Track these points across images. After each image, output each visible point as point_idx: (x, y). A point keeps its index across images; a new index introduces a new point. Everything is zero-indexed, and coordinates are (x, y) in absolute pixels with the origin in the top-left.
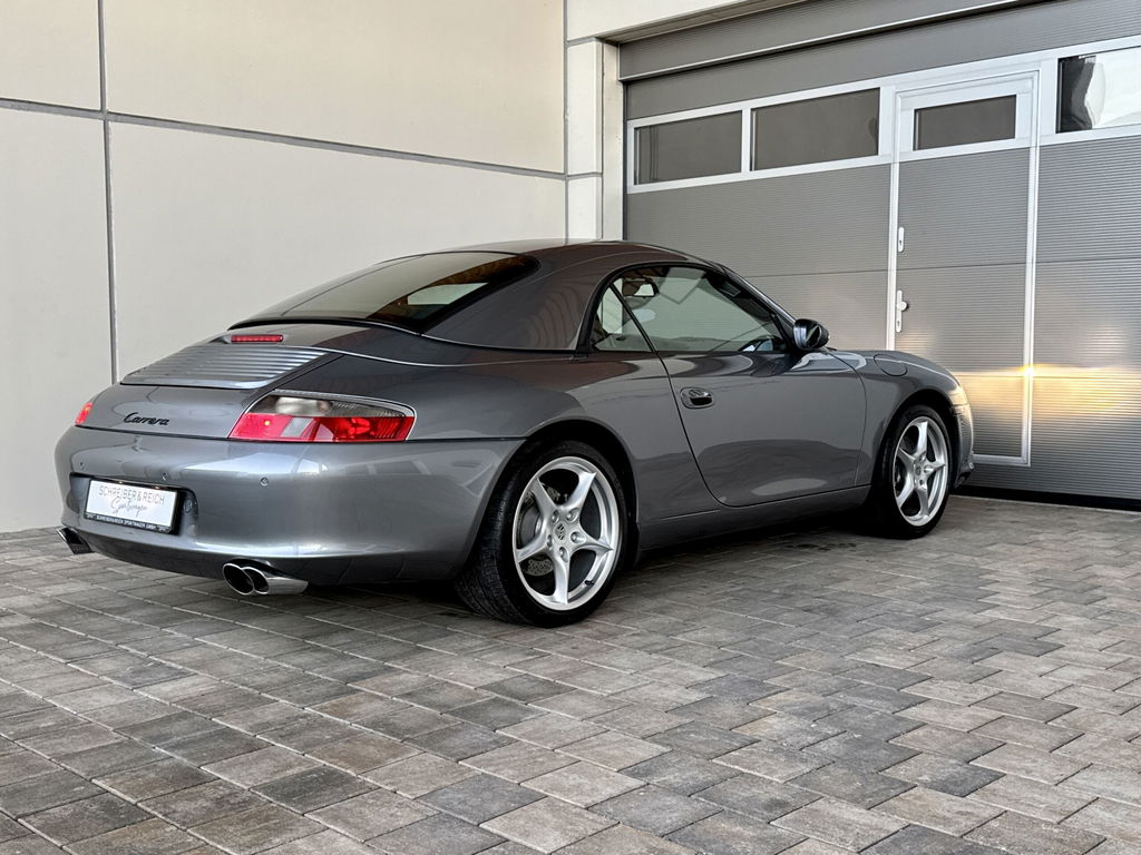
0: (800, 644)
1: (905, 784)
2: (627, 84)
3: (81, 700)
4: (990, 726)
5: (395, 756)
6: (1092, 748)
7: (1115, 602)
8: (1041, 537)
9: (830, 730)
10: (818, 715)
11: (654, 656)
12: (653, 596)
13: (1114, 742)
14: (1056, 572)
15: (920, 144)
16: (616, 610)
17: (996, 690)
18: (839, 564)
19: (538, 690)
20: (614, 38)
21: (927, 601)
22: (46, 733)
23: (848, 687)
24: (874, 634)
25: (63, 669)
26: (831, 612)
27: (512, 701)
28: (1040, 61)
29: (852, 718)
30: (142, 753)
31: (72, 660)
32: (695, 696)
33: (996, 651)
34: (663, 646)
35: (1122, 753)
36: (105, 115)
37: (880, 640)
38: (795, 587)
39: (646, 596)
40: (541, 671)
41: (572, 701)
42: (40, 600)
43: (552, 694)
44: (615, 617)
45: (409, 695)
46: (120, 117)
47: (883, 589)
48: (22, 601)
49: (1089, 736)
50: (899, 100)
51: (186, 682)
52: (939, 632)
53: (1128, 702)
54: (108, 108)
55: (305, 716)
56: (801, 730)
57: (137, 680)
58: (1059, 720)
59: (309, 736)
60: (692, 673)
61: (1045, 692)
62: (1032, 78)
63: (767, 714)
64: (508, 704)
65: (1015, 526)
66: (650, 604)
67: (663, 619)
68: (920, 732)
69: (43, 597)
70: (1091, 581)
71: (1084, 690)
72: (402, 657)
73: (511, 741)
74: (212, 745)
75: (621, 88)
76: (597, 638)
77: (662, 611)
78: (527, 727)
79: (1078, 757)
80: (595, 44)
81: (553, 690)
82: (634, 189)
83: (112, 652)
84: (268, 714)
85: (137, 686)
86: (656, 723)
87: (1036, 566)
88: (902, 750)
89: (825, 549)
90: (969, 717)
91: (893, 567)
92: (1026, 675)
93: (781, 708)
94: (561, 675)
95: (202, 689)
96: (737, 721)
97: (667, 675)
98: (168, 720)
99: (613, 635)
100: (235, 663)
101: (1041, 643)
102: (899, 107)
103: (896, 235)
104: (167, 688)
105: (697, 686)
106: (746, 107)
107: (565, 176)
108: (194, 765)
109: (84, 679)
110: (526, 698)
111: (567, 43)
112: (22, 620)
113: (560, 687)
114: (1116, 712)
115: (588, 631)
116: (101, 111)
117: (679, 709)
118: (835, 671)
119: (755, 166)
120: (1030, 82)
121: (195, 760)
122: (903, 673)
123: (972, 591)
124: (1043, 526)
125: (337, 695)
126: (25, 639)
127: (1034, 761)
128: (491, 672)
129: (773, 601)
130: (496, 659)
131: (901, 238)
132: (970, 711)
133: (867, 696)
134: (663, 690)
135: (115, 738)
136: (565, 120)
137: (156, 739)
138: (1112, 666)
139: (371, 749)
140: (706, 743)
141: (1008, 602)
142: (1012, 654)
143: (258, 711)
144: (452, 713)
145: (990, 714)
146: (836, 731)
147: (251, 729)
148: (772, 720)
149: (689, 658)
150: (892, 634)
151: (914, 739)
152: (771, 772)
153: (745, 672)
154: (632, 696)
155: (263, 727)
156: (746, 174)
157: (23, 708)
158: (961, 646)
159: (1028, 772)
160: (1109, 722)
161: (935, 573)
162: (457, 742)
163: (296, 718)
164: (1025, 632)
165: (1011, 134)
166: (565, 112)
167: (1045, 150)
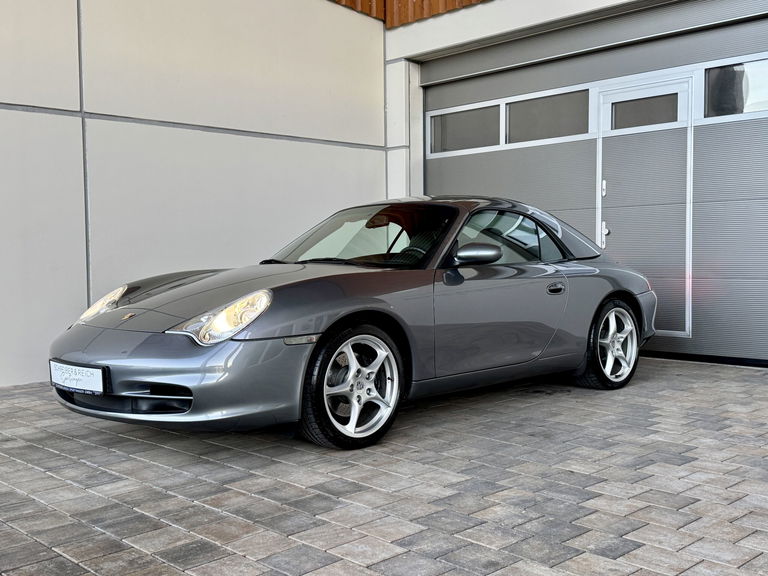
0: (525, 457)
1: (577, 550)
2: (425, 88)
3: (50, 496)
4: (640, 513)
5: (247, 533)
6: (705, 527)
7: (737, 429)
8: (695, 386)
9: (533, 515)
10: (528, 505)
11: (427, 466)
12: (431, 426)
13: (720, 523)
14: (702, 409)
15: (616, 125)
16: (406, 435)
17: (648, 488)
18: (559, 404)
19: (347, 488)
20: (417, 59)
21: (612, 429)
22: (26, 518)
23: (550, 487)
24: (572, 451)
25: (43, 476)
26: (547, 436)
27: (328, 496)
28: (693, 71)
29: (550, 507)
30: (85, 530)
31: (50, 469)
32: (449, 492)
33: (653, 462)
34: (433, 459)
35: (725, 530)
36: (83, 114)
37: (577, 455)
38: (526, 419)
39: (428, 426)
40: (351, 476)
41: (368, 496)
42: (34, 431)
43: (356, 492)
44: (405, 440)
45: (262, 492)
46: (92, 115)
47: (584, 420)
48: (21, 431)
49: (705, 519)
50: (601, 97)
51: (121, 484)
52: (616, 449)
53: (734, 496)
54: (85, 109)
55: (193, 507)
56: (515, 515)
57: (89, 482)
58: (686, 508)
59: (194, 519)
60: (449, 477)
61: (681, 490)
62: (688, 82)
63: (494, 504)
64: (326, 498)
65: (679, 378)
66: (429, 431)
67: (436, 441)
68: (593, 516)
69: (36, 428)
70: (724, 415)
71: (706, 488)
72: (263, 466)
73: (324, 522)
74: (131, 526)
75: (421, 91)
76: (390, 454)
77: (435, 436)
78: (336, 513)
79: (695, 533)
80: (403, 63)
81: (357, 488)
82: (431, 156)
83: (76, 464)
84: (170, 505)
85: (88, 486)
86: (421, 511)
87: (690, 405)
88: (579, 528)
89: (550, 394)
90: (627, 506)
91: (593, 406)
92: (671, 478)
93: (504, 500)
94: (364, 479)
95: (130, 488)
96: (474, 509)
97: (432, 479)
98: (105, 509)
99: (402, 452)
100: (153, 471)
101: (683, 457)
102: (601, 101)
103: (601, 186)
104: (107, 488)
105: (451, 485)
106: (502, 102)
107: (385, 148)
108: (118, 538)
109: (55, 482)
110: (338, 494)
111: (386, 63)
112: (22, 443)
113: (361, 486)
114: (725, 503)
115: (385, 449)
116: (81, 111)
117: (437, 501)
118: (544, 475)
119: (509, 140)
120: (686, 85)
121: (119, 535)
122: (588, 477)
123: (643, 421)
124: (698, 377)
125: (216, 493)
126: (20, 456)
127: (665, 536)
128: (317, 477)
129: (509, 429)
130: (323, 468)
131: (604, 187)
132: (629, 502)
133: (561, 492)
134: (428, 488)
135: (70, 520)
136: (385, 113)
137: (95, 522)
138: (728, 473)
139: (233, 528)
140: (451, 524)
141: (665, 429)
142: (663, 464)
143: (163, 503)
144: (289, 504)
145: (641, 504)
146: (538, 515)
147: (158, 515)
148: (497, 509)
149: (449, 467)
150: (585, 451)
151: (590, 521)
152: (491, 543)
153: (484, 476)
154: (408, 492)
155: (165, 514)
156: (503, 146)
157: (14, 501)
158: (629, 459)
159: (660, 543)
160: (720, 509)
161: (620, 410)
162: (289, 524)
163: (187, 508)
164: (673, 449)
165: (675, 119)
166: (385, 107)
167: (697, 129)
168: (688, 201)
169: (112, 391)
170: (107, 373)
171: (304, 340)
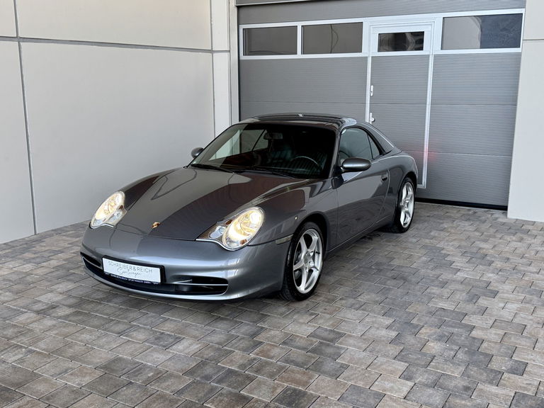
0: (407, 299)
1: (499, 371)
2: (239, 7)
4: (505, 338)
5: (310, 378)
7: (498, 264)
9: (455, 347)
10: (444, 339)
11: (359, 311)
14: (465, 247)
15: (381, 49)
19: (332, 335)
21: (433, 269)
23: (443, 323)
24: (429, 290)
26: (404, 279)
27: (327, 343)
28: (435, 18)
29: (457, 340)
31: (120, 334)
32: (393, 333)
33: (478, 296)
34: (358, 305)
37: (434, 294)
38: (378, 264)
41: (351, 341)
42: (61, 295)
43: (340, 337)
44: (324, 288)
45: (285, 343)
46: (25, 39)
47: (411, 262)
48: (53, 297)
49: (540, 340)
50: (371, 29)
51: (185, 343)
52: (450, 287)
54: (20, 35)
55: (254, 359)
56: (445, 348)
57: (162, 343)
58: (525, 333)
59: (267, 370)
60: (381, 320)
61: (510, 318)
62: (431, 25)
63: (427, 341)
64: (328, 345)
67: (344, 288)
68: (485, 344)
69: (61, 293)
70: (482, 252)
71: (522, 315)
72: (261, 320)
73: (347, 365)
74: (233, 380)
75: (236, 9)
76: (328, 302)
78: (346, 357)
81: (338, 335)
82: (243, 58)
83: (133, 327)
84: (238, 359)
85: (165, 347)
86: (394, 350)
87: (456, 244)
88: (486, 354)
90: (495, 334)
91: (405, 249)
92: (498, 309)
93: (429, 337)
94: (333, 326)
95: (196, 347)
96: (419, 346)
97: (373, 322)
98: (200, 366)
99: (334, 300)
100: (194, 330)
101: (490, 290)
102: (372, 32)
103: (370, 90)
104: (180, 347)
105: (389, 327)
106: (299, 25)
107: (211, 51)
108: (236, 391)
110: (331, 340)
112: (68, 310)
113: (338, 333)
114: (540, 326)
115: (321, 298)
116: (17, 37)
117: (393, 341)
118: (431, 313)
119: (304, 52)
120: (430, 27)
121: (234, 388)
122: (455, 312)
127: (532, 355)
128: (305, 327)
129: (376, 274)
130: (301, 319)
131: (372, 90)
132: (493, 331)
133: (452, 326)
134: (379, 331)
135: (188, 379)
136: (211, 25)
137: (206, 378)
138: (523, 301)
139: (298, 376)
140: (418, 359)
141: (461, 267)
142: (484, 297)
143: (232, 358)
144: (311, 352)
145: (500, 332)
146: (457, 347)
148: (431, 344)
149: (373, 311)
150: (435, 290)
151: (486, 348)
152: (452, 372)
153: (400, 317)
154: (370, 335)
155: (243, 367)
156: (299, 55)
157: (130, 366)
158: (464, 295)
161: (423, 251)
162: (327, 368)
163: (252, 361)
164: (480, 284)
165: (421, 49)
166: (211, 21)
167: (436, 57)
168: (428, 103)
169: (165, 281)
170: (163, 269)
171: (284, 240)
